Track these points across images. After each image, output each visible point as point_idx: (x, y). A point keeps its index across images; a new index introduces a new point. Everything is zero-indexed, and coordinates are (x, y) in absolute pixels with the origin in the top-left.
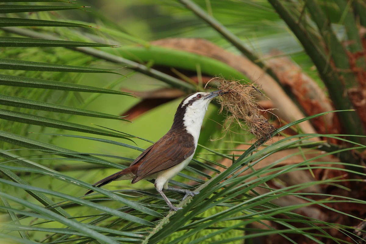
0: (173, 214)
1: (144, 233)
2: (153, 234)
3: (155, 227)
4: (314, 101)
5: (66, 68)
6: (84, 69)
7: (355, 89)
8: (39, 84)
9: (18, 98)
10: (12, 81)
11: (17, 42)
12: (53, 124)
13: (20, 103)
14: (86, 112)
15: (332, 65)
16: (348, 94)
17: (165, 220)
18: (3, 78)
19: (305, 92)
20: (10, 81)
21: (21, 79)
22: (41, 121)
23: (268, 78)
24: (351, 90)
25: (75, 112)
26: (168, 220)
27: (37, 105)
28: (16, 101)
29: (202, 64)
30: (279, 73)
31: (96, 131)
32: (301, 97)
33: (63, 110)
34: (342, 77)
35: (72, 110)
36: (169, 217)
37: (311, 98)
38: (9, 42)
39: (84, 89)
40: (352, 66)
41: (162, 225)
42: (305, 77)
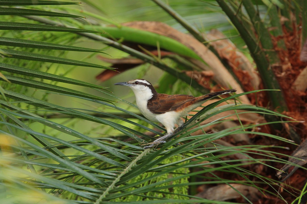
0: (139, 159)
1: (117, 173)
2: (124, 174)
3: (125, 168)
4: (245, 72)
5: (65, 47)
6: (79, 49)
7: (277, 65)
8: (45, 59)
9: (29, 69)
10: (24, 56)
11: (29, 27)
12: (55, 89)
13: (30, 73)
14: (79, 83)
15: (260, 47)
16: (272, 68)
17: (133, 163)
18: (18, 53)
19: (238, 64)
20: (23, 55)
21: (32, 55)
22: (46, 86)
23: (210, 53)
24: (274, 65)
25: (71, 82)
26: (135, 163)
27: (43, 75)
28: (27, 72)
29: (161, 41)
30: (219, 49)
31: (86, 95)
32: (235, 68)
33: (62, 80)
34: (267, 55)
35: (69, 81)
36: (136, 161)
37: (243, 69)
38: (23, 27)
39: (78, 64)
40: (274, 46)
41: (131, 167)
42: (238, 53)
